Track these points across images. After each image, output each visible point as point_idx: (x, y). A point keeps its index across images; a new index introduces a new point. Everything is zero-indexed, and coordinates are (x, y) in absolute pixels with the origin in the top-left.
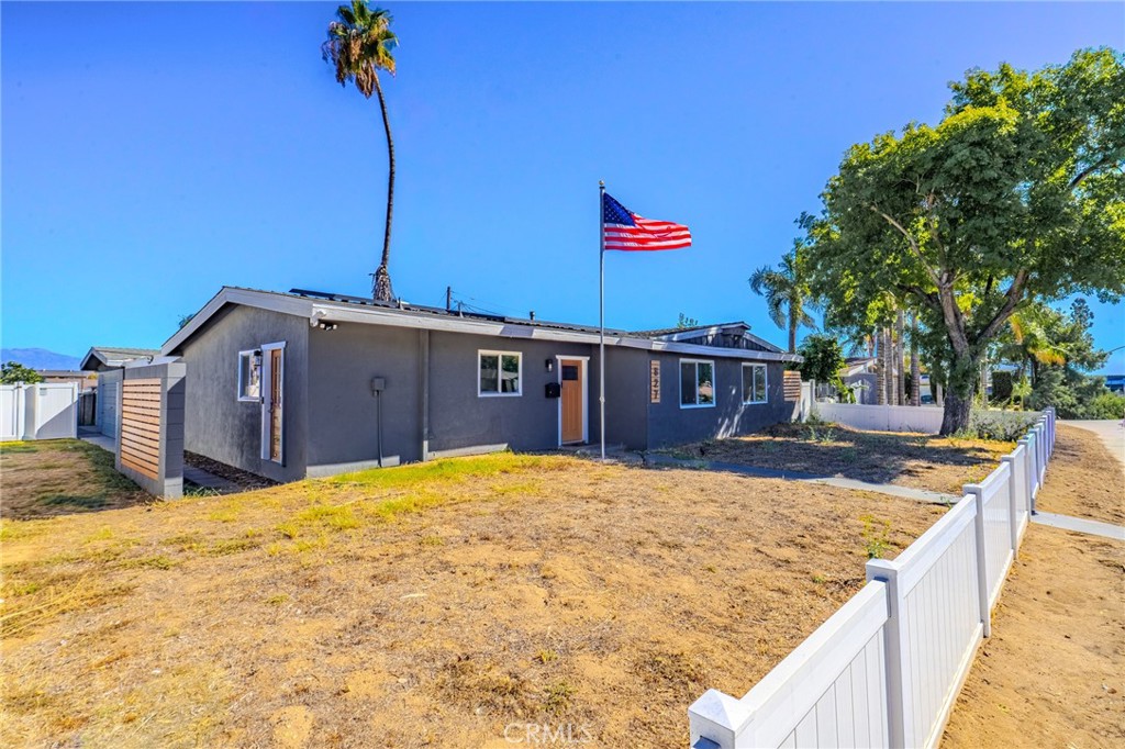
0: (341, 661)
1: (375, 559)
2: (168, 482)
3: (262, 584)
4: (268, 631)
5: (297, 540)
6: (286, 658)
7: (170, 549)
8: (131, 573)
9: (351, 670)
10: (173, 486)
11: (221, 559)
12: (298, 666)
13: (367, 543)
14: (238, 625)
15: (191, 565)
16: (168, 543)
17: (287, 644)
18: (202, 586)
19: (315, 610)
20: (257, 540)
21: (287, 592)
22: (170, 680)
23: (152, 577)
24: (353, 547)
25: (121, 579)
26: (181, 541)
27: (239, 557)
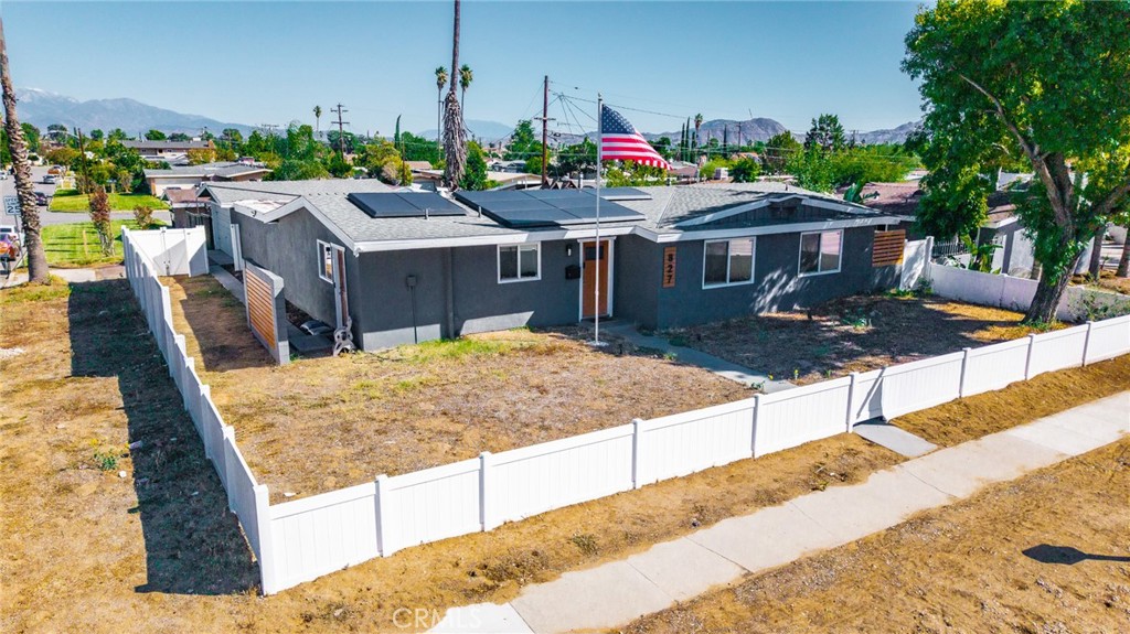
0: (350, 465)
1: (381, 421)
2: (280, 344)
3: (327, 429)
4: (326, 450)
5: (348, 404)
6: (331, 461)
7: (287, 403)
8: (272, 416)
9: (351, 468)
10: (283, 348)
11: (311, 411)
12: (335, 465)
13: (381, 410)
14: (316, 446)
15: (297, 413)
16: (286, 399)
17: (332, 456)
18: (302, 426)
19: (347, 443)
20: (328, 401)
21: (337, 434)
22: (292, 463)
23: (282, 418)
24: (372, 412)
25: (269, 419)
26: (293, 398)
27: (319, 411)
